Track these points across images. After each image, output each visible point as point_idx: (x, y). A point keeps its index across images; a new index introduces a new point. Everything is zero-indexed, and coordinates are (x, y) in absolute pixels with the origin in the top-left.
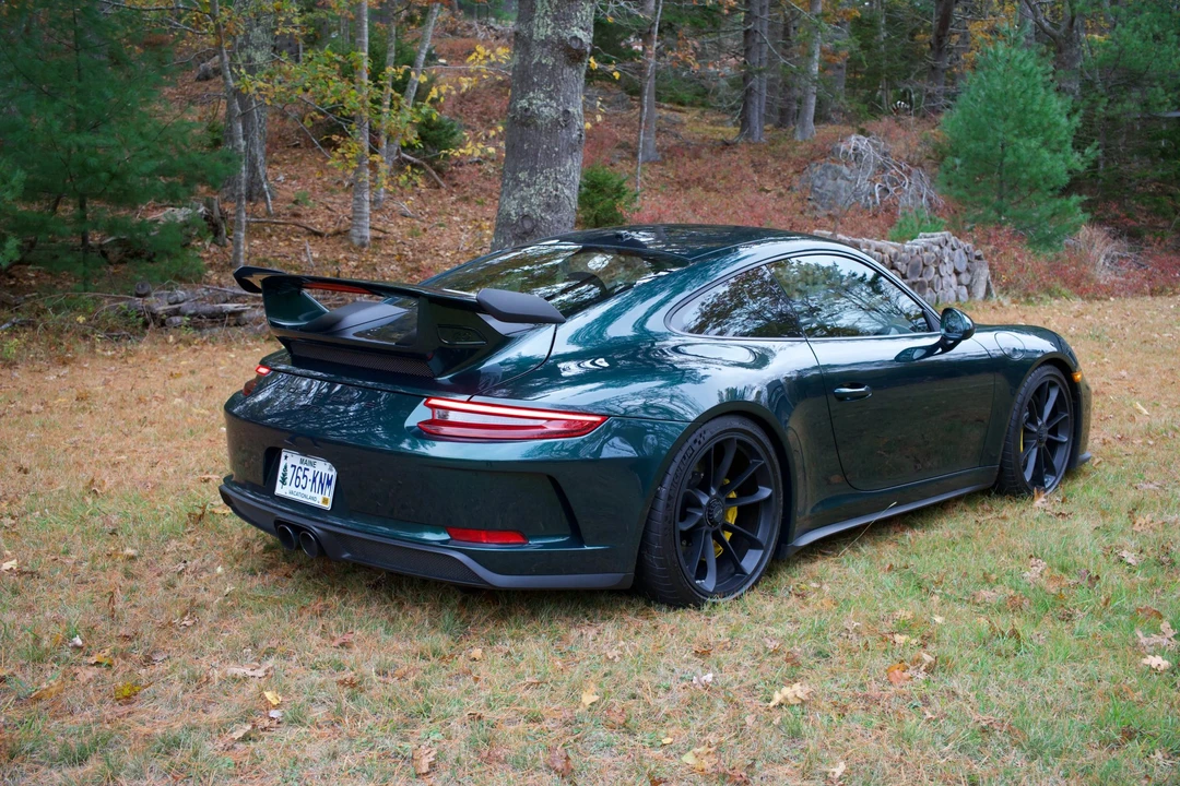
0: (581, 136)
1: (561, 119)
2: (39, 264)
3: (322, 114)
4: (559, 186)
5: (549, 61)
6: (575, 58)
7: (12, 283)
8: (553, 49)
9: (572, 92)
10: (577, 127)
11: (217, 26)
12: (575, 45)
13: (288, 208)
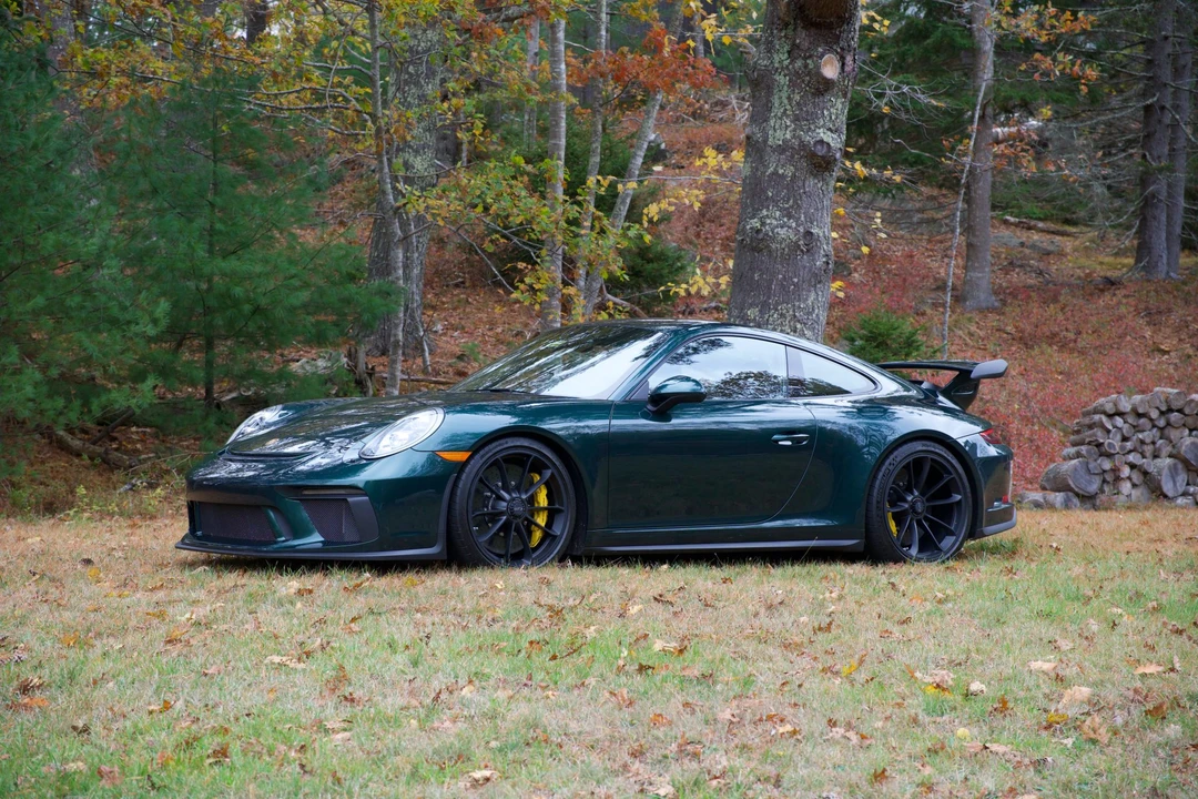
0: (828, 263)
1: (801, 242)
2: (146, 426)
3: (503, 236)
4: (799, 326)
5: (789, 171)
6: (820, 166)
7: (114, 446)
8: (792, 157)
9: (817, 209)
10: (822, 251)
11: (379, 130)
12: (821, 151)
13: (450, 365)
